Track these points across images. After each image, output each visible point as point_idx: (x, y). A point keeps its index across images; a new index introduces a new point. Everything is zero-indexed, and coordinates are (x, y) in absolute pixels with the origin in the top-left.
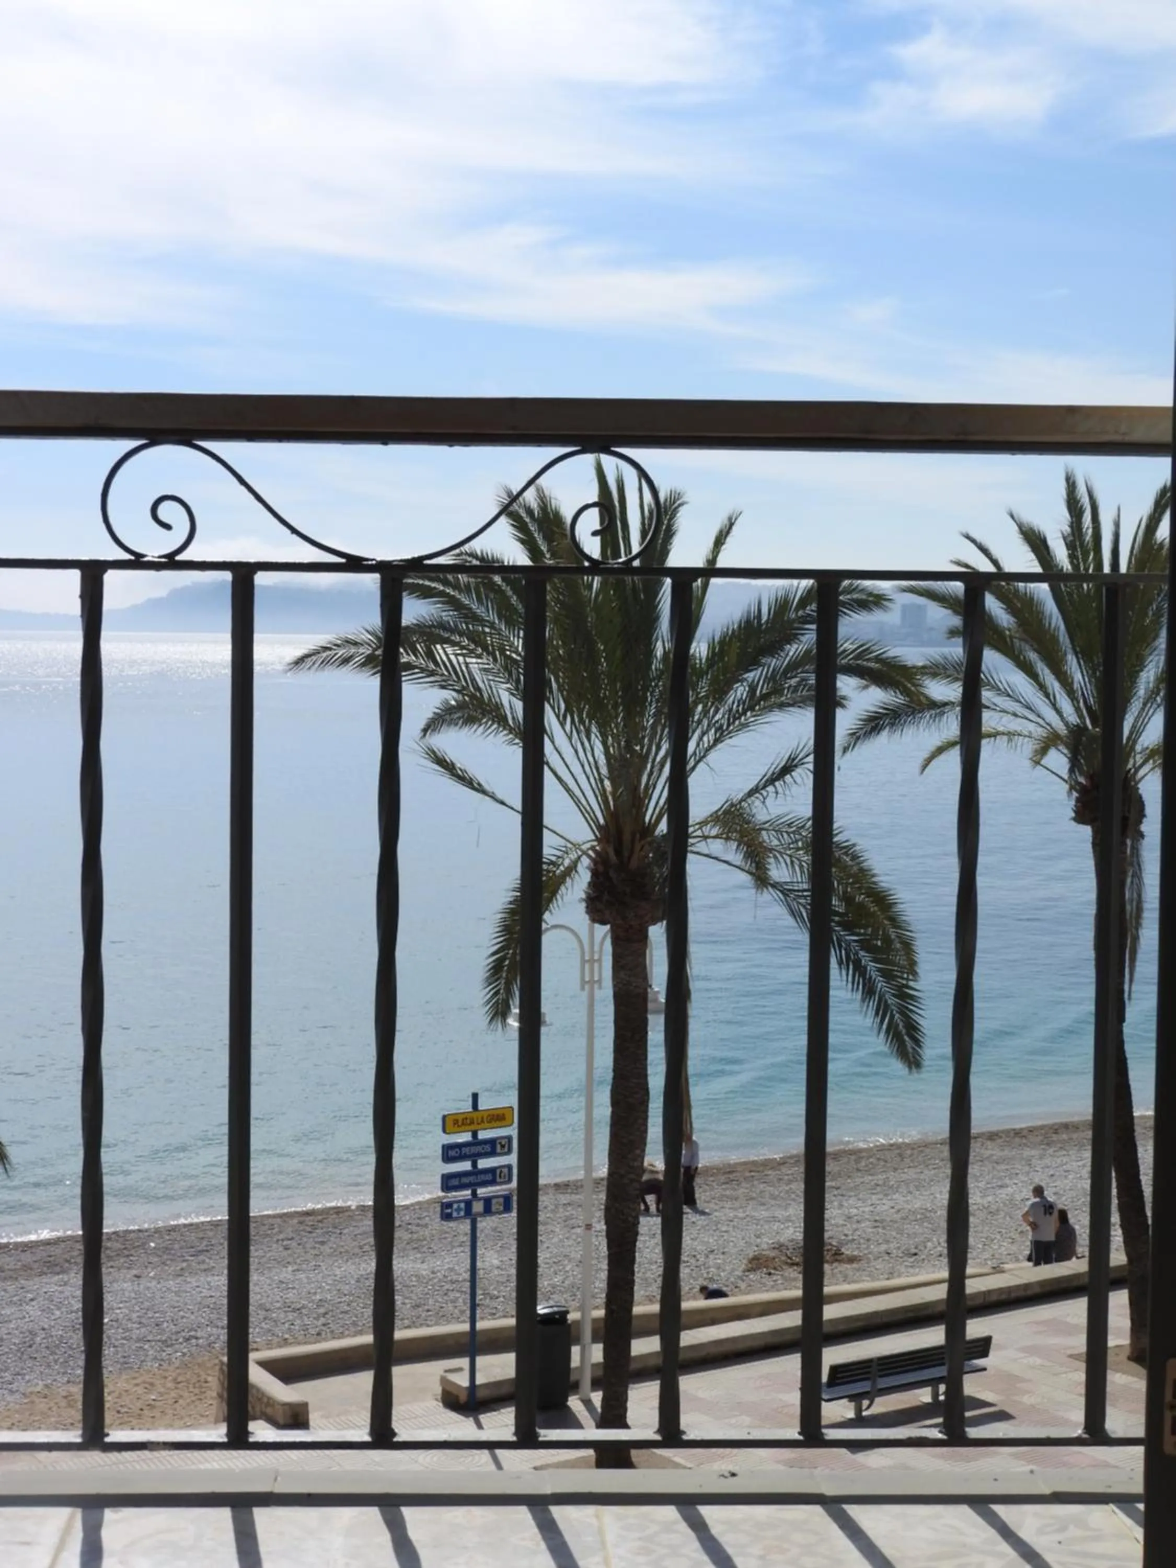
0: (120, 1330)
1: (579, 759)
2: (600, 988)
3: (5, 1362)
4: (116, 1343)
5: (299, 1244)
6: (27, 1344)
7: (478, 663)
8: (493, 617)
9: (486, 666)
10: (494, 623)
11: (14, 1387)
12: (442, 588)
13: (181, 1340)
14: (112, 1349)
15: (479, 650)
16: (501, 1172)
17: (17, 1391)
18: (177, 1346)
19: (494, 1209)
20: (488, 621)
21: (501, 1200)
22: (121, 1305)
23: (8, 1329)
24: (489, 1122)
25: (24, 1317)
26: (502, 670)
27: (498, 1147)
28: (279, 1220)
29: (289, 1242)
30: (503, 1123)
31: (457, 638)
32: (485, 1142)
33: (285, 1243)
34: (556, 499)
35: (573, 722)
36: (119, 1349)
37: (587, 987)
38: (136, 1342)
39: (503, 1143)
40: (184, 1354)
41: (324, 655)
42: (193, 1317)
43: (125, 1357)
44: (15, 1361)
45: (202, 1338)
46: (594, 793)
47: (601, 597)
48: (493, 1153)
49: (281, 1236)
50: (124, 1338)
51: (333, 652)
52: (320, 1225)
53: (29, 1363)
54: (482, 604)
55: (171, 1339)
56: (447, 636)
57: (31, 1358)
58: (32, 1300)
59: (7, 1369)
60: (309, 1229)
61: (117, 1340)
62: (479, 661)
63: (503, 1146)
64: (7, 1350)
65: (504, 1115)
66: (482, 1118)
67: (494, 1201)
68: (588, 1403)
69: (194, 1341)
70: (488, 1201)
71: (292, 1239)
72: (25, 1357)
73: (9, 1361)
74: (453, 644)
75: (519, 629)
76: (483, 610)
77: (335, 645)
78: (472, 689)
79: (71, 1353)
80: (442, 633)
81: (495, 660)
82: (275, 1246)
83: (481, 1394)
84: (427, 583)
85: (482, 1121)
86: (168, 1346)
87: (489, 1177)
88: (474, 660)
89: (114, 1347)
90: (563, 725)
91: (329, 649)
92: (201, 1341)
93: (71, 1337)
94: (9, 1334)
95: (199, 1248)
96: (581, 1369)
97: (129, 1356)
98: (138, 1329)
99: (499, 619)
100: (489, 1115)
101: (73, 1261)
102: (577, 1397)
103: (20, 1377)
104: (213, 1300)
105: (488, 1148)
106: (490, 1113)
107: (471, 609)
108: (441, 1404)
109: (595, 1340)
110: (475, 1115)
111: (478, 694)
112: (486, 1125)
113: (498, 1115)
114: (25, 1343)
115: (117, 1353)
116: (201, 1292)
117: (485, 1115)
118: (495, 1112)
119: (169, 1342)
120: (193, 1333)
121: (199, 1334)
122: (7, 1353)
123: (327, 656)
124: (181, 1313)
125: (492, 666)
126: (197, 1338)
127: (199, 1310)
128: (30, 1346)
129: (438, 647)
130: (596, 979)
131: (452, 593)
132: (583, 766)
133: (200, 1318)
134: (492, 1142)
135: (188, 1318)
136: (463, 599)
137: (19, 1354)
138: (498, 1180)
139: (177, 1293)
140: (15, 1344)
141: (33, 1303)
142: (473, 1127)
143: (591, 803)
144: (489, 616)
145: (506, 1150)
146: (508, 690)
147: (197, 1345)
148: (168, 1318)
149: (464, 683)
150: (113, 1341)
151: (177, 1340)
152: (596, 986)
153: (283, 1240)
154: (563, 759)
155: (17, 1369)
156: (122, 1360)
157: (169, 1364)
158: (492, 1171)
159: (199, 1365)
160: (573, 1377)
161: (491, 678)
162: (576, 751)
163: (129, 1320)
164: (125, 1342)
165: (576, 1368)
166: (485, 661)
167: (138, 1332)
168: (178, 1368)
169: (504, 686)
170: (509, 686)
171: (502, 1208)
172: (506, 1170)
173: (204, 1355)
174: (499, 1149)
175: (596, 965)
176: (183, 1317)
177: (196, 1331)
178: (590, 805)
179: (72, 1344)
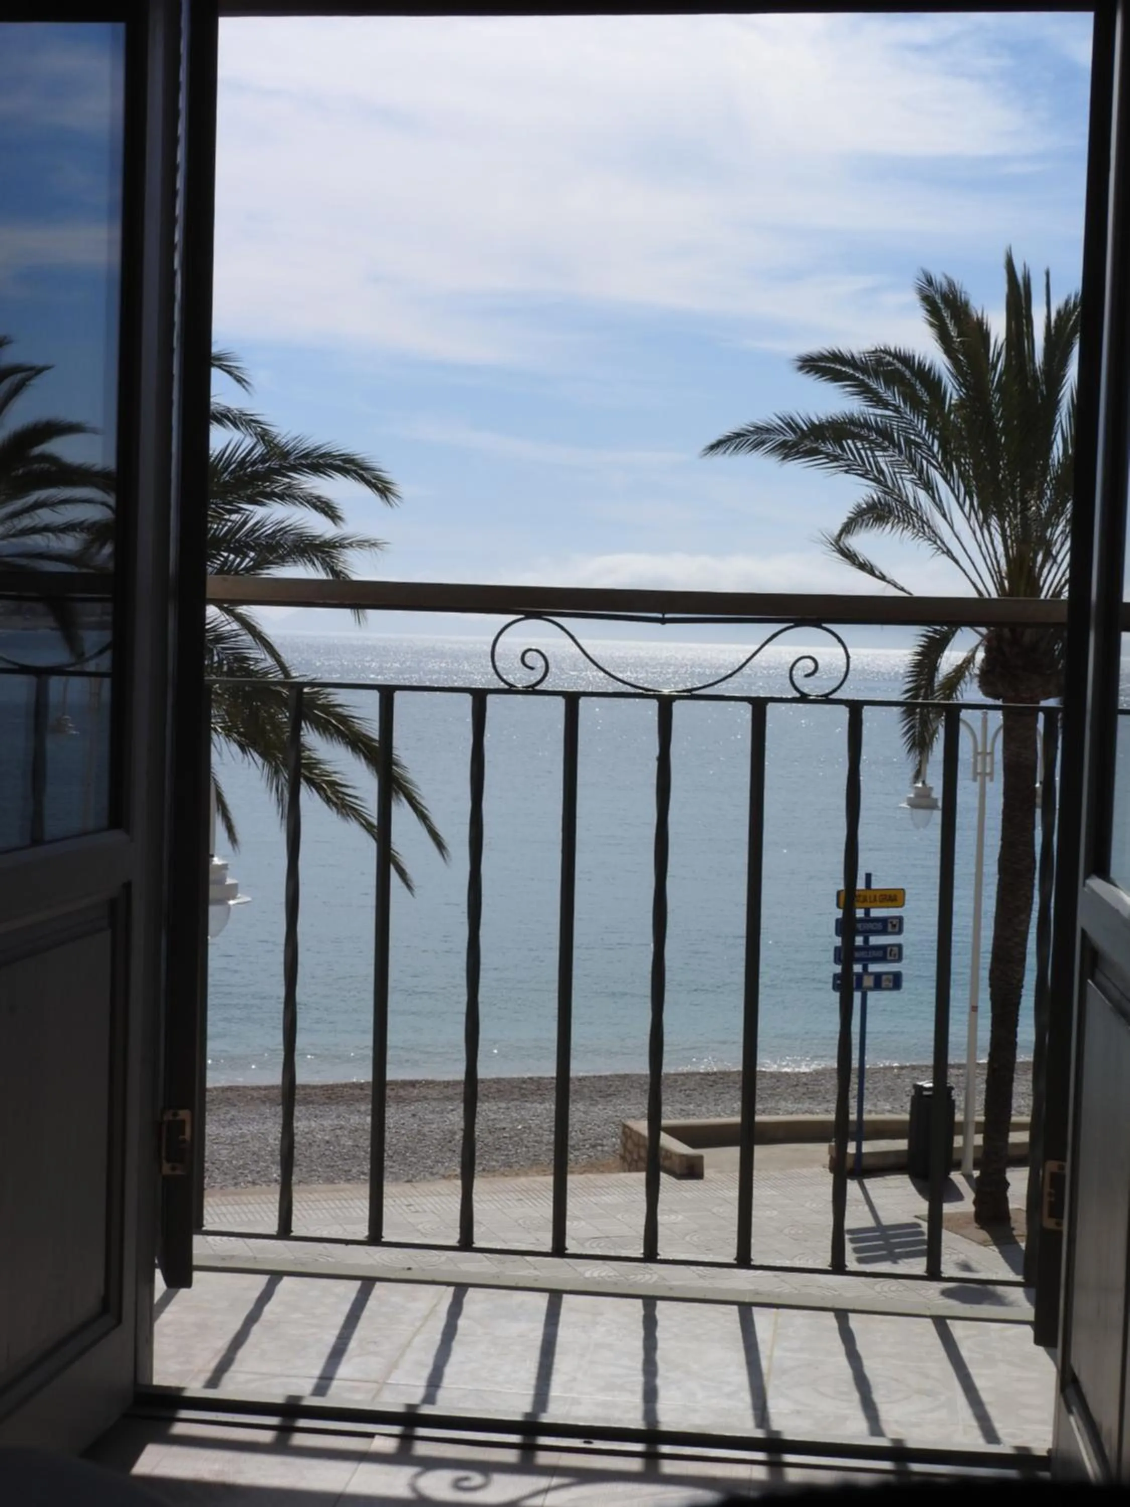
0: (532, 1135)
1: (976, 540)
2: (992, 780)
3: (428, 1152)
4: (529, 1145)
5: (701, 1094)
6: (448, 1140)
7: (884, 456)
8: (899, 401)
9: (893, 459)
10: (900, 406)
11: (435, 1171)
12: (851, 372)
13: (587, 1146)
14: (524, 1149)
15: (887, 444)
16: (891, 950)
17: (437, 1173)
18: (584, 1151)
19: (884, 984)
20: (893, 405)
21: (891, 977)
22: (534, 1118)
23: (430, 1128)
24: (881, 902)
25: (446, 1121)
26: (907, 462)
27: (890, 926)
28: (682, 1077)
29: (691, 1092)
30: (894, 904)
31: (864, 432)
32: (877, 920)
33: (688, 1092)
34: (965, 293)
35: (972, 505)
36: (531, 1149)
37: (979, 778)
38: (546, 1145)
39: (894, 923)
40: (590, 1157)
41: (738, 440)
42: (599, 1130)
43: (535, 1155)
44: (436, 1152)
45: (607, 1145)
46: (990, 572)
47: (1004, 378)
48: (884, 932)
49: (683, 1088)
50: (536, 1142)
51: (746, 438)
52: (721, 1081)
53: (449, 1154)
54: (889, 389)
55: (578, 1145)
56: (856, 431)
57: (450, 1150)
58: (452, 1110)
59: (429, 1157)
60: (711, 1083)
61: (529, 1142)
62: (885, 454)
63: (894, 926)
64: (428, 1143)
65: (895, 896)
66: (875, 896)
67: (884, 977)
68: (968, 1177)
69: (599, 1148)
70: (878, 977)
71: (694, 1090)
72: (444, 1149)
73: (431, 1151)
74: (862, 438)
75: (923, 418)
76: (890, 394)
77: (749, 431)
78: (876, 474)
79: (486, 1149)
80: (852, 428)
81: (901, 452)
82: (677, 1094)
83: (866, 1162)
84: (838, 367)
85: (875, 900)
86: (575, 1150)
87: (880, 954)
88: (881, 453)
89: (526, 1147)
90: (962, 507)
91: (743, 435)
92: (606, 1148)
93: (487, 1138)
94: (432, 1132)
95: (608, 1093)
96: (962, 1149)
97: (540, 1155)
98: (548, 1135)
99: (905, 403)
100: (881, 895)
101: (490, 1095)
102: (960, 1172)
103: (440, 1165)
104: (618, 1119)
105: (879, 926)
106: (883, 893)
107: (878, 393)
108: (828, 1170)
109: (977, 1132)
110: (868, 893)
111: (882, 478)
112: (878, 904)
113: (890, 896)
114: (445, 1139)
115: (529, 1152)
116: (607, 1113)
117: (878, 894)
118: (888, 893)
119: (577, 1147)
120: (599, 1142)
121: (605, 1142)
122: (429, 1145)
123: (741, 442)
124: (589, 1126)
125: (897, 458)
126: (602, 1145)
127: (605, 1125)
128: (450, 1142)
129: (850, 442)
130: (989, 750)
131: (861, 377)
132: (980, 547)
133: (605, 1131)
134: (884, 921)
135: (594, 1130)
136: (871, 383)
137: (440, 1147)
138: (889, 958)
139: (584, 1113)
140: (436, 1139)
141: (454, 1112)
142: (867, 905)
143: (988, 587)
144: (895, 400)
145: (897, 929)
146: (912, 480)
147: (602, 1151)
148: (576, 1129)
149: (869, 468)
150: (526, 1142)
151: (584, 1146)
152: (988, 779)
153: (685, 1090)
154: (961, 543)
155: (437, 1158)
156: (533, 1158)
157: (576, 1163)
158: (883, 948)
159: (603, 1165)
160: (956, 1156)
161: (896, 470)
162: (974, 533)
163: (541, 1128)
164: (536, 1144)
165: (959, 1148)
166: (891, 453)
167: (548, 1137)
168: (584, 1166)
169: (909, 476)
170: (913, 476)
171: (891, 985)
172: (896, 949)
173: (608, 1159)
174: (890, 929)
175: (988, 759)
176: (590, 1129)
177: (602, 1140)
178: (985, 587)
179: (488, 1143)
